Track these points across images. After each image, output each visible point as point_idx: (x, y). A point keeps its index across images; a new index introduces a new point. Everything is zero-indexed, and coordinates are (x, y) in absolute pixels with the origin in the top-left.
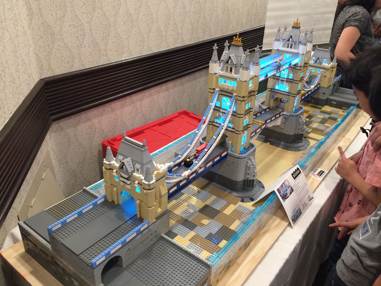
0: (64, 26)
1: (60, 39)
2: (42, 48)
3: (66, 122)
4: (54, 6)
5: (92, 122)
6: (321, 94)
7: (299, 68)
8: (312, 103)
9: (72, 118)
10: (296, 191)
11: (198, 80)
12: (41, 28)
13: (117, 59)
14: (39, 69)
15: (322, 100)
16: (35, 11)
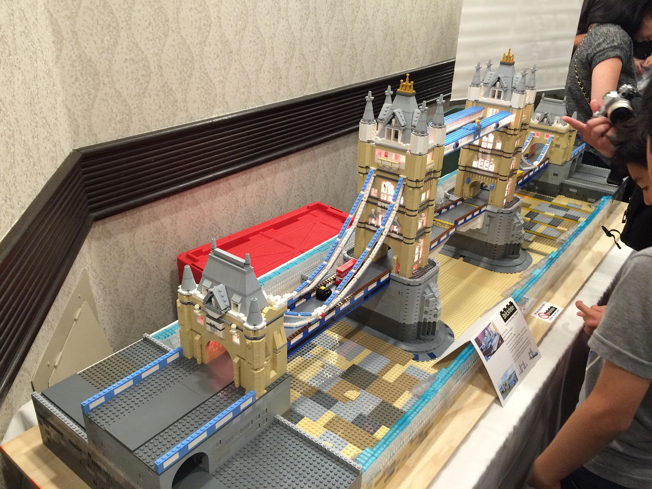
0: (115, 61)
1: (108, 82)
2: (77, 97)
3: (116, 222)
4: (99, 29)
5: (161, 223)
6: (551, 176)
7: (512, 132)
8: (536, 190)
9: (127, 216)
10: (507, 341)
11: (342, 151)
12: (76, 64)
13: (204, 117)
14: (71, 133)
15: (553, 185)
16: (66, 36)
